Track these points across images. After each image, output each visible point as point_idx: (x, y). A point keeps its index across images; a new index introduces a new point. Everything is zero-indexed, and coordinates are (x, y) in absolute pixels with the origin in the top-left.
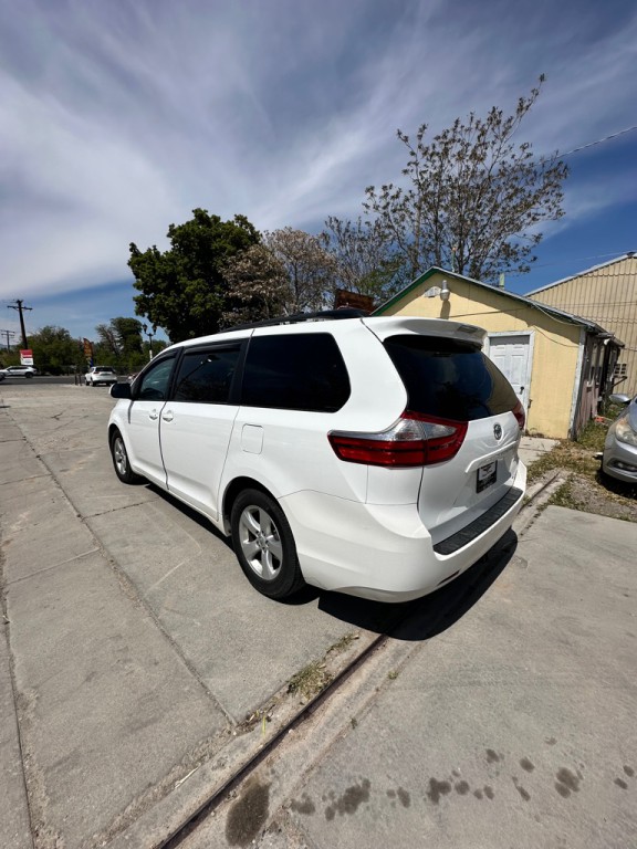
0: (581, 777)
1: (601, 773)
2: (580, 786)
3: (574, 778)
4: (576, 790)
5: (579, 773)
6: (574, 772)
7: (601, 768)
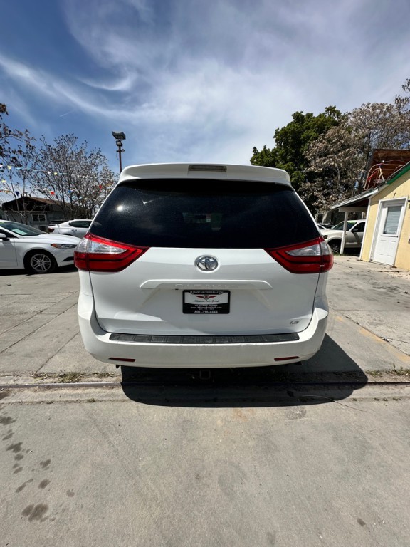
0: (42, 521)
1: (50, 535)
2: (35, 521)
3: (40, 516)
4: (30, 519)
5: (46, 518)
6: (46, 515)
7: (55, 534)
